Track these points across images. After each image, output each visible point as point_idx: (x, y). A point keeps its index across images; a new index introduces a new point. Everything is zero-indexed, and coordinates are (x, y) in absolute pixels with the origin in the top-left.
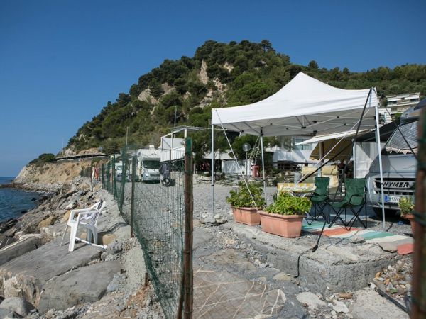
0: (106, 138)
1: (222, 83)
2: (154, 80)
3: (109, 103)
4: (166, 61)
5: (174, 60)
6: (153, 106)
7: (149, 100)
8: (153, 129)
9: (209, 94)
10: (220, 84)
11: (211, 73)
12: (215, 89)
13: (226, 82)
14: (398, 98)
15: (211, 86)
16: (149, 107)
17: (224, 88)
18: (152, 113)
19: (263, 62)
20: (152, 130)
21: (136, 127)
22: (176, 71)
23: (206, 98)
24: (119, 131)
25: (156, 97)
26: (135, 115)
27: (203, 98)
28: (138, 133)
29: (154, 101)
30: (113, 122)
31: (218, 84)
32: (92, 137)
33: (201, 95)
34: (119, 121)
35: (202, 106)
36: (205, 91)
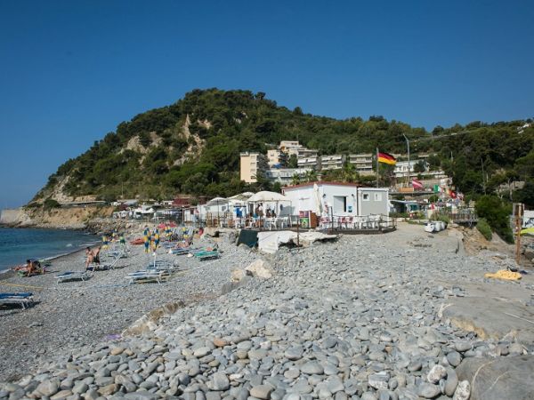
0: (99, 184)
1: (201, 138)
6: (142, 155)
7: (138, 149)
8: (141, 179)
9: (190, 149)
10: (199, 140)
11: (193, 129)
12: (195, 143)
13: (204, 138)
14: (328, 158)
15: (192, 140)
16: (139, 155)
17: (202, 143)
18: (141, 161)
19: (244, 114)
21: (127, 177)
22: (164, 122)
23: (187, 153)
24: (112, 179)
25: (145, 146)
26: (125, 163)
27: (184, 152)
28: (128, 182)
29: (143, 150)
30: (106, 170)
31: (197, 139)
32: (85, 182)
33: (183, 149)
34: (110, 170)
35: (183, 160)
36: (186, 145)
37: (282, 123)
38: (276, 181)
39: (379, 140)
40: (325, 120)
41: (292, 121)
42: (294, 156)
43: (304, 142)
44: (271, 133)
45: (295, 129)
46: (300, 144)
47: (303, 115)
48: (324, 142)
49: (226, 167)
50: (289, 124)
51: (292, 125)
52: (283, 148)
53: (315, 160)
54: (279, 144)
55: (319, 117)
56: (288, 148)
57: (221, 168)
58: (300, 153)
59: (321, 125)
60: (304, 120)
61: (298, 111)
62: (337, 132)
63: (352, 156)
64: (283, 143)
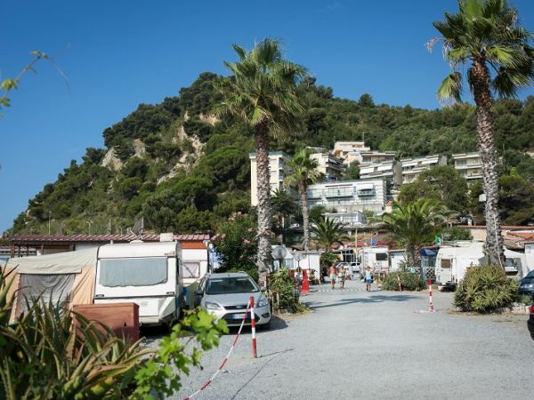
1: (202, 141)
2: (120, 135)
3: (73, 162)
4: (141, 106)
5: (154, 105)
6: (117, 173)
7: (114, 165)
9: (183, 159)
10: (199, 144)
11: (190, 127)
12: (192, 150)
13: (206, 140)
14: (415, 162)
15: (188, 145)
16: (112, 174)
17: (203, 149)
20: (102, 210)
21: (84, 207)
22: (154, 122)
23: (178, 165)
24: (63, 211)
25: (123, 159)
27: (174, 165)
29: (119, 166)
31: (197, 143)
33: (173, 160)
35: (171, 176)
36: (179, 153)
37: (339, 118)
38: (318, 203)
39: (507, 131)
40: (408, 111)
41: (357, 115)
42: (356, 163)
43: (374, 143)
44: (320, 131)
45: (360, 126)
46: (366, 145)
47: (373, 107)
48: (407, 141)
49: (231, 182)
50: (350, 120)
51: (356, 121)
52: (338, 152)
53: (390, 167)
54: (332, 147)
55: (400, 108)
56: (345, 153)
57: (223, 185)
58: (366, 158)
59: (403, 119)
60: (376, 113)
61: (366, 101)
62: (430, 127)
63: (456, 156)
64: (339, 146)
